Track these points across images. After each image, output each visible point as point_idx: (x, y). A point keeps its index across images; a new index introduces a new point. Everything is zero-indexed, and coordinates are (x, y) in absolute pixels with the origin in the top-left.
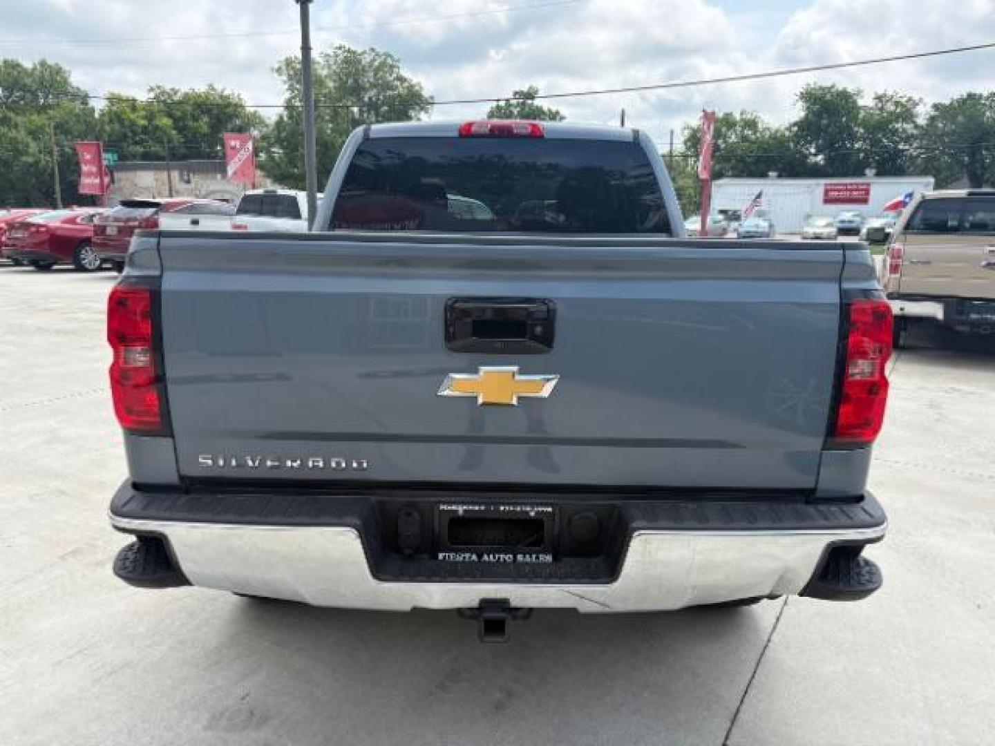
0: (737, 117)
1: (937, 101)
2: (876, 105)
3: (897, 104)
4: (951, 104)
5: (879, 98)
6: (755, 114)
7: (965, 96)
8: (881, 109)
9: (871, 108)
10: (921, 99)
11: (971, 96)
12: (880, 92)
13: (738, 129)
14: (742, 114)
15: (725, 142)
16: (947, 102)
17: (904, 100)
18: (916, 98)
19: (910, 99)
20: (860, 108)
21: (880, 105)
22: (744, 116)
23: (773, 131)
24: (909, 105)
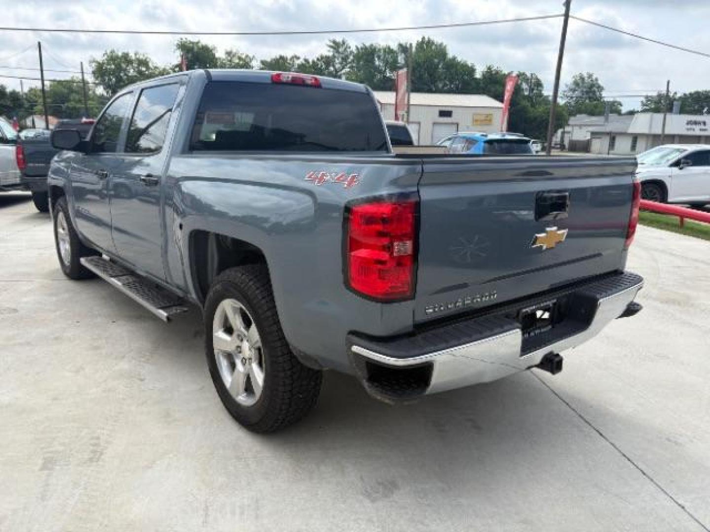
0: (132, 56)
1: (263, 59)
2: (226, 58)
3: (240, 58)
4: (271, 61)
5: (229, 53)
6: (146, 56)
7: (278, 57)
8: (230, 61)
9: (224, 60)
10: (254, 57)
11: (282, 58)
12: (229, 50)
13: (135, 65)
14: (136, 54)
15: (126, 75)
16: (269, 60)
17: (243, 57)
18: (251, 55)
19: (247, 56)
20: (217, 59)
21: (229, 58)
22: (138, 56)
23: (161, 69)
24: (247, 60)
